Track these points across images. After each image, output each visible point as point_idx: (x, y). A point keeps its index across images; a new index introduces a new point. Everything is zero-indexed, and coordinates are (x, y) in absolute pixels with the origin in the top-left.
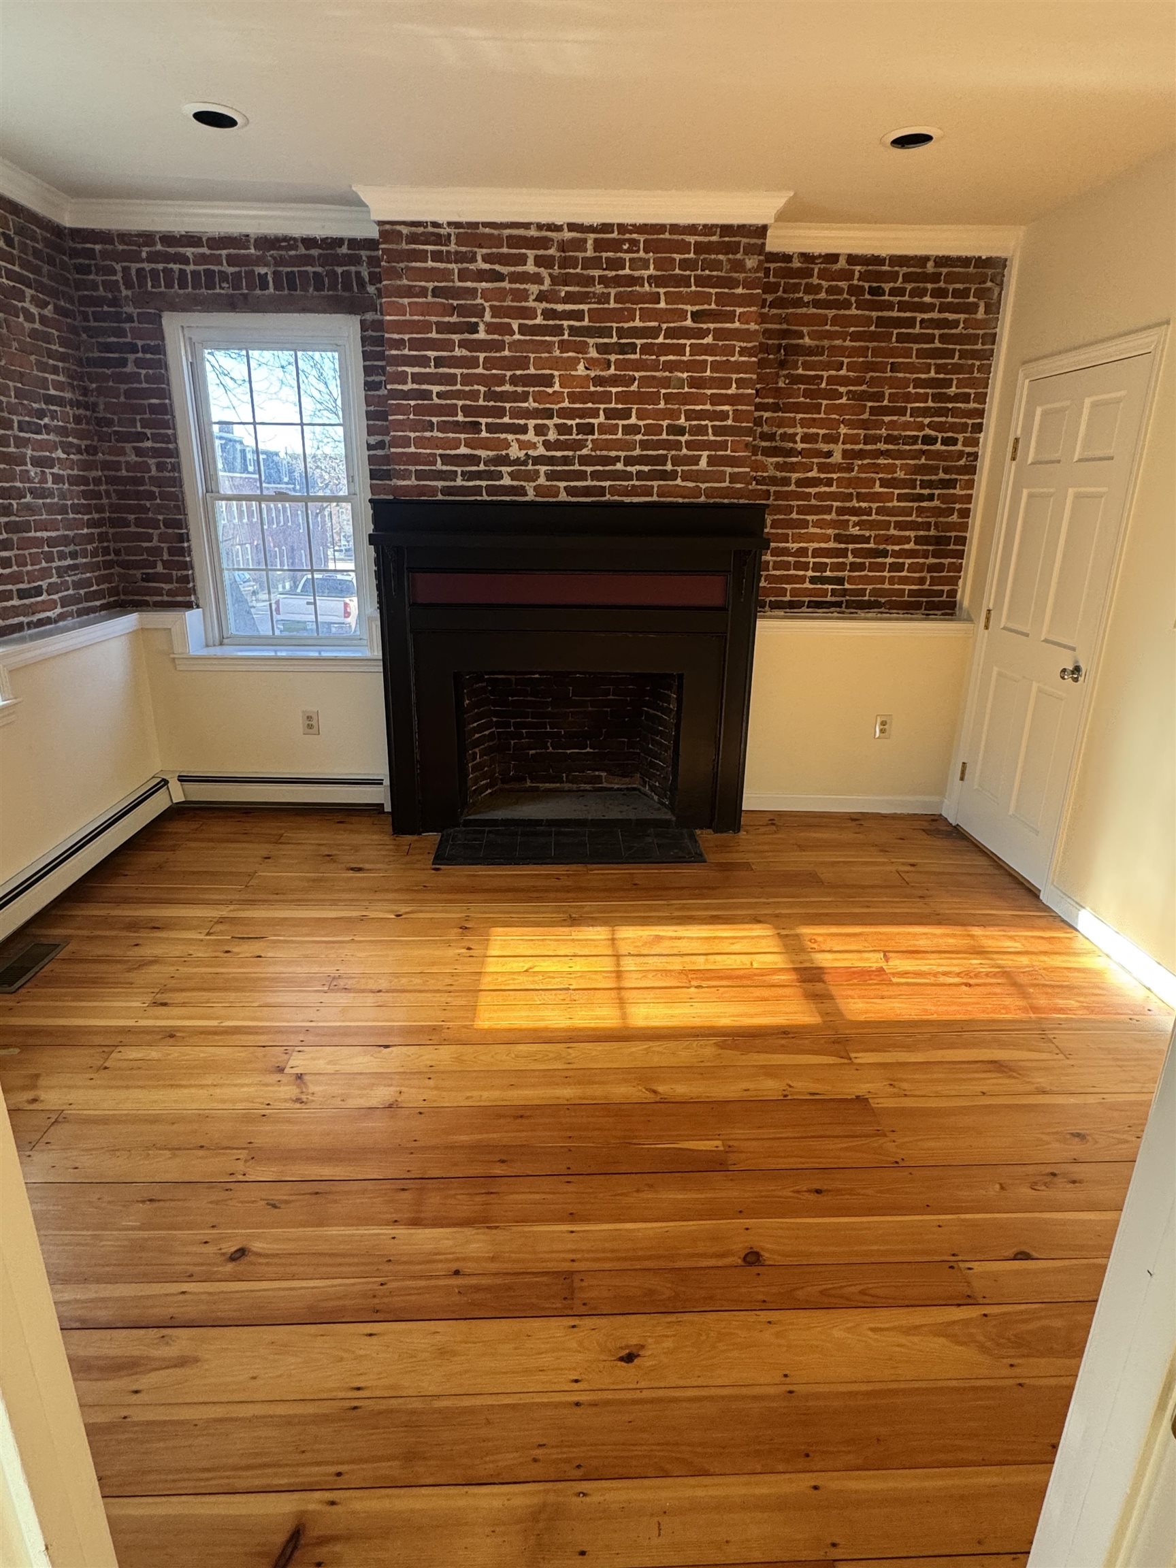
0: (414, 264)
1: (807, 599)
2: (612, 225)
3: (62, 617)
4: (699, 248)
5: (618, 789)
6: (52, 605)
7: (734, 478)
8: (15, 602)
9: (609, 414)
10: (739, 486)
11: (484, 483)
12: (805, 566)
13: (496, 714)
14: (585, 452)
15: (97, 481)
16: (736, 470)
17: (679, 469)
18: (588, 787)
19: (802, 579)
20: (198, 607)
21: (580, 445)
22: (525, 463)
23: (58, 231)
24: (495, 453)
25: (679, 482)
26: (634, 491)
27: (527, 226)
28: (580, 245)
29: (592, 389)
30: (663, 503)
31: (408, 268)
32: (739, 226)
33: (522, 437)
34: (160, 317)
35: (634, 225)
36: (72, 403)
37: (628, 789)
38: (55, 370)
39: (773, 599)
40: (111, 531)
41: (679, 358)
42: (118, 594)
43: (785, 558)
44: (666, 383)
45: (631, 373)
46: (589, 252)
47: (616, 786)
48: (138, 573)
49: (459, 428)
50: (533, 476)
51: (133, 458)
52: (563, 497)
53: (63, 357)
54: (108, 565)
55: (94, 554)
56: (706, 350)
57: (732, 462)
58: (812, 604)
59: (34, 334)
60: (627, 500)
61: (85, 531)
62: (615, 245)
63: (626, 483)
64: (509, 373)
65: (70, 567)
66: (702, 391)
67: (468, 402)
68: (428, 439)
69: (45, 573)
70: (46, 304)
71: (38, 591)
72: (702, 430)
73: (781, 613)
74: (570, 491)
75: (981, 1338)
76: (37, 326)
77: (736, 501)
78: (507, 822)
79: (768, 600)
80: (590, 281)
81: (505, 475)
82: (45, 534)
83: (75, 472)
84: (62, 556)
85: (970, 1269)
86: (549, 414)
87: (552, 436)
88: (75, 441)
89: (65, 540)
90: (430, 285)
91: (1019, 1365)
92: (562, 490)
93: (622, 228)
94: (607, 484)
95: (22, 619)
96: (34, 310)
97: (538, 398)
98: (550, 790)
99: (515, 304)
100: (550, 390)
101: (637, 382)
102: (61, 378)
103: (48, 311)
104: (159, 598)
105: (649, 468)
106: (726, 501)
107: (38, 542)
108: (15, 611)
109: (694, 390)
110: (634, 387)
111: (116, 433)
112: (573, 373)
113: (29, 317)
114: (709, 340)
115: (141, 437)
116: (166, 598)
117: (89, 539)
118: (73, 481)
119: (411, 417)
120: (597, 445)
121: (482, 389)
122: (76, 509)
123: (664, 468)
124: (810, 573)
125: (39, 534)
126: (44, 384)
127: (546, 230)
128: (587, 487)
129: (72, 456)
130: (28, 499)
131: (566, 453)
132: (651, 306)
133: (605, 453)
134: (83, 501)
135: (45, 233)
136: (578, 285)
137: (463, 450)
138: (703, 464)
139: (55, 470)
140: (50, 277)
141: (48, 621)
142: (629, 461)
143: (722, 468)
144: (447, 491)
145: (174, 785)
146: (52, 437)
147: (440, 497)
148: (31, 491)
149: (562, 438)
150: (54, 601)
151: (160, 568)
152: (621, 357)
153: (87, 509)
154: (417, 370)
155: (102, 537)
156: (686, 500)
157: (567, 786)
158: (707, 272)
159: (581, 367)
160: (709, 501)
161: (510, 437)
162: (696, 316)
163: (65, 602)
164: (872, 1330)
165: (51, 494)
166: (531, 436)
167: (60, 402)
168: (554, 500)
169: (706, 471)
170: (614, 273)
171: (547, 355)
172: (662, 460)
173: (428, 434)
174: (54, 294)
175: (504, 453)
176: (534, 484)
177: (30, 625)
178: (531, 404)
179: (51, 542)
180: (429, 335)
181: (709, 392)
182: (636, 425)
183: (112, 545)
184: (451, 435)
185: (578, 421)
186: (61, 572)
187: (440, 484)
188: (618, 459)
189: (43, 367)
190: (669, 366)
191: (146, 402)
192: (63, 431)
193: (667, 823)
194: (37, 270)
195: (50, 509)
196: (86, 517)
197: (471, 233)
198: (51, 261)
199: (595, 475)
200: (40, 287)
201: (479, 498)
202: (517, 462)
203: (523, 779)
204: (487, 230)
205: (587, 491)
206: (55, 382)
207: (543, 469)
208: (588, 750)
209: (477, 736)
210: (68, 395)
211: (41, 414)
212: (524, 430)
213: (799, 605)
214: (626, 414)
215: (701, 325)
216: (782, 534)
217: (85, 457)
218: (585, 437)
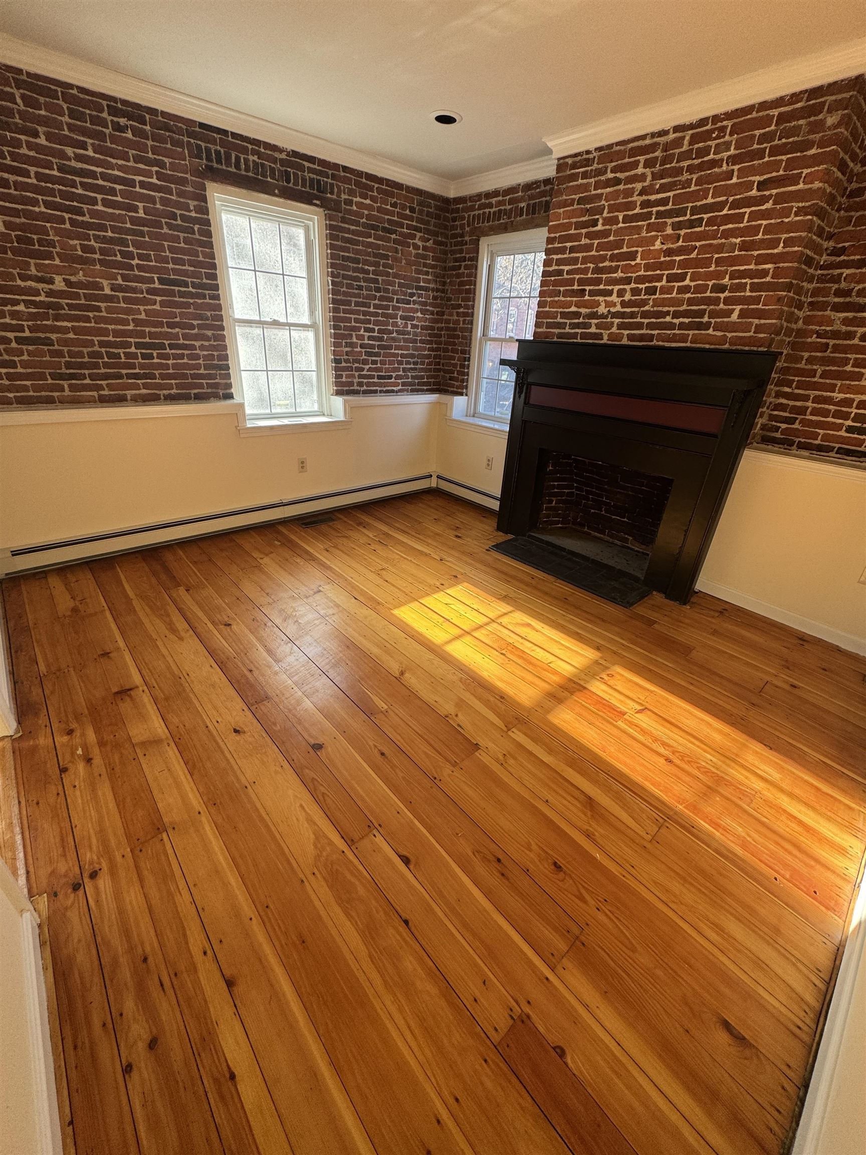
0: (571, 184)
1: (837, 446)
2: (707, 119)
3: (400, 391)
4: (782, 118)
5: (637, 551)
6: (397, 385)
7: (759, 328)
8: (376, 380)
9: (671, 278)
10: (762, 335)
11: (579, 331)
12: (846, 416)
13: (577, 481)
14: (646, 308)
15: (441, 329)
16: (763, 321)
17: (713, 321)
18: (619, 543)
19: (839, 427)
20: (466, 395)
21: (644, 303)
22: (606, 317)
23: (446, 201)
24: (590, 310)
25: (710, 331)
26: (674, 339)
27: (643, 137)
28: (678, 142)
29: (662, 259)
30: (693, 348)
31: (567, 187)
32: (830, 85)
33: (608, 299)
34: (479, 240)
35: (726, 114)
36: (433, 290)
37: (643, 553)
38: (427, 273)
39: (803, 440)
40: (443, 354)
41: (736, 225)
42: (440, 385)
43: (827, 406)
44: (720, 248)
45: (693, 243)
46: (684, 147)
47: (636, 549)
48: (448, 376)
49: (573, 293)
50: (609, 326)
51: (455, 318)
52: (625, 341)
53: (433, 267)
54: (436, 370)
55: (429, 364)
56: (763, 215)
57: (760, 314)
58: (841, 451)
59: (417, 256)
60: (667, 344)
61: (426, 352)
62: (706, 136)
63: (669, 332)
64: (610, 253)
65: (411, 369)
66: (750, 253)
67: (582, 276)
68: (556, 302)
69: (397, 370)
70: (429, 240)
71: (390, 377)
72: (742, 287)
73: (806, 453)
74: (631, 337)
75: (324, 854)
76: (420, 251)
77: (755, 349)
78: (548, 543)
79: (797, 440)
80: (679, 171)
81: (593, 325)
82: (400, 352)
83: (427, 324)
84: (408, 363)
85: (374, 836)
86: (628, 281)
87: (627, 297)
88: (431, 309)
89: (412, 356)
90: (577, 197)
91: (317, 877)
92: (625, 336)
93: (716, 118)
94: (656, 332)
95: (377, 388)
96: (420, 244)
97: (624, 270)
98: (596, 537)
99: (625, 200)
100: (633, 263)
101: (696, 250)
102: (430, 277)
103: (429, 244)
104: (452, 389)
105: (690, 320)
106: (747, 348)
107: (396, 355)
108: (375, 384)
109: (743, 253)
110: (693, 255)
111: (452, 304)
112: (652, 248)
113: (416, 247)
114: (769, 205)
115: (460, 306)
116: (455, 389)
117: (429, 356)
118: (423, 328)
119: (551, 288)
120: (656, 303)
121: (592, 266)
122: (422, 341)
123: (702, 320)
124: (849, 423)
125: (396, 351)
126: (418, 280)
127: (657, 137)
128: (642, 335)
129: (426, 316)
130: (395, 335)
131: (633, 309)
132: (723, 183)
133: (660, 309)
134: (428, 338)
135: (436, 203)
136: (670, 177)
137: (573, 309)
138: (735, 317)
139: (414, 322)
140: (435, 226)
141: (393, 391)
142: (676, 315)
143: (750, 320)
144: (560, 336)
145: (434, 478)
146: (416, 306)
147: (555, 339)
148: (397, 331)
149: (633, 298)
150: (399, 383)
151: (455, 375)
152: (689, 231)
153: (430, 342)
154: (560, 256)
155: (435, 357)
156: (712, 347)
157: (607, 538)
158: (784, 140)
159: (658, 243)
160: (731, 348)
161: (601, 299)
162: (762, 186)
163: (403, 384)
164: (301, 806)
165: (409, 333)
166: (614, 298)
167: (426, 289)
168: (618, 343)
169: (735, 323)
170: (700, 160)
171: (637, 236)
172: (701, 314)
173: (556, 299)
174: (436, 234)
175: (595, 310)
176: (608, 332)
177: (381, 392)
178: (619, 274)
179: (402, 356)
180: (570, 232)
181: (756, 253)
182: (688, 285)
183: (442, 361)
184: (569, 299)
185: (647, 285)
186: (404, 370)
187: (557, 331)
188: (668, 313)
189: (418, 272)
190: (727, 234)
191: (464, 288)
192: (424, 304)
193: (637, 579)
194: (427, 223)
195: (405, 340)
196: (428, 346)
197: (607, 152)
198: (438, 217)
199: (650, 326)
200: (427, 231)
201: (575, 341)
202: (603, 316)
203: (583, 526)
204: (618, 148)
205: (642, 338)
206: (426, 279)
207: (617, 321)
208: (625, 520)
209: (556, 490)
210: (431, 286)
211: (412, 295)
212: (610, 293)
213: (829, 449)
214: (682, 278)
215: (765, 193)
216: (830, 384)
217: (436, 316)
218: (649, 297)
